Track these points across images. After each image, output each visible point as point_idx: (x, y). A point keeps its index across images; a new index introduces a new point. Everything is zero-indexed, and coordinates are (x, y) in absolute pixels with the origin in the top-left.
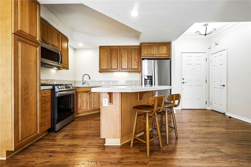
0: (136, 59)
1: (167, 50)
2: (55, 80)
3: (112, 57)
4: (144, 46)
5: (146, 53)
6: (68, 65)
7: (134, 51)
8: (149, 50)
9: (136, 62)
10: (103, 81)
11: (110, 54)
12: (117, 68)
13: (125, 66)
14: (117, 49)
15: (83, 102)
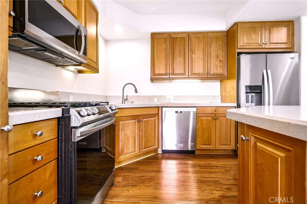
0: (219, 56)
1: (288, 35)
2: (71, 94)
3: (175, 52)
4: (242, 28)
5: (246, 41)
6: (97, 63)
7: (216, 41)
8: (253, 36)
9: (220, 61)
10: (155, 96)
11: (171, 47)
12: (183, 72)
13: (199, 68)
14: (184, 38)
15: (128, 138)
